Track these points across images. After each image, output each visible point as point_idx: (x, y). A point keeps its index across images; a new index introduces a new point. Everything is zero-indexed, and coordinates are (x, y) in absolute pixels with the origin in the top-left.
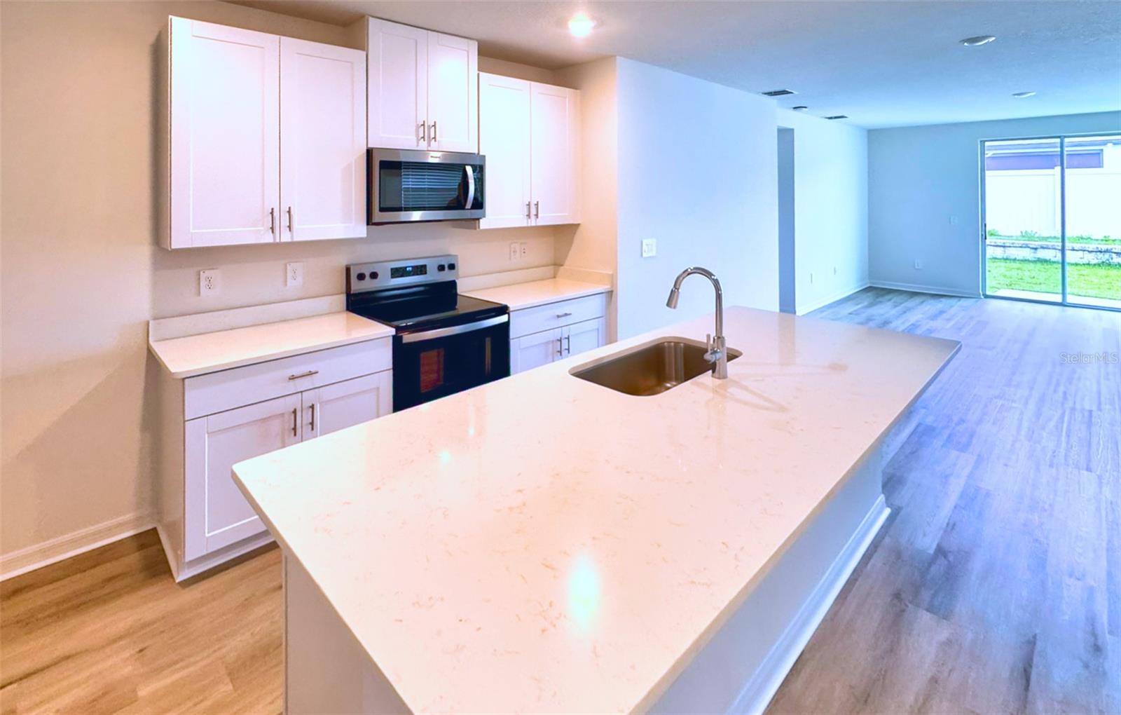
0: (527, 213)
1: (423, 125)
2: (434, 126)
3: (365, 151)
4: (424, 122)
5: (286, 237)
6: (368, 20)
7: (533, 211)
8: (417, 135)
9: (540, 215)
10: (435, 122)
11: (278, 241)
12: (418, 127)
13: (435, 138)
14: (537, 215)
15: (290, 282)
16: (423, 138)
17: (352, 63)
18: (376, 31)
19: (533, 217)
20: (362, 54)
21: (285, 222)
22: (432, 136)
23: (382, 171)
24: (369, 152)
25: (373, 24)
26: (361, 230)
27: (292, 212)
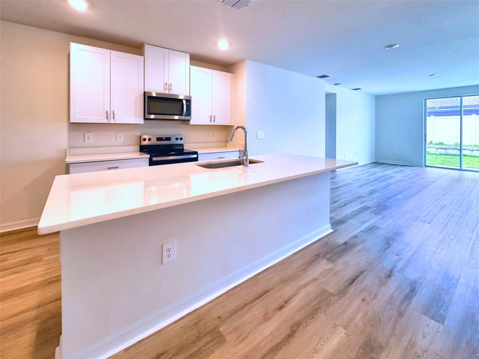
0: (210, 120)
1: (166, 84)
2: (171, 85)
3: (143, 92)
4: (167, 83)
5: (112, 121)
6: (145, 45)
7: (213, 119)
8: (164, 88)
9: (215, 121)
10: (171, 83)
11: (109, 122)
12: (164, 85)
13: (171, 89)
14: (214, 121)
15: (118, 140)
16: (166, 89)
17: (138, 60)
18: (148, 49)
19: (213, 122)
20: (143, 57)
21: (112, 116)
22: (170, 88)
23: (149, 100)
24: (145, 93)
25: (146, 47)
26: (141, 121)
27: (114, 113)
